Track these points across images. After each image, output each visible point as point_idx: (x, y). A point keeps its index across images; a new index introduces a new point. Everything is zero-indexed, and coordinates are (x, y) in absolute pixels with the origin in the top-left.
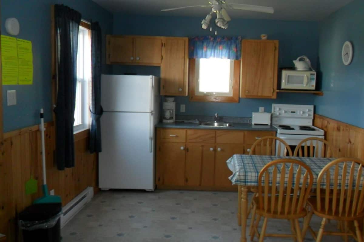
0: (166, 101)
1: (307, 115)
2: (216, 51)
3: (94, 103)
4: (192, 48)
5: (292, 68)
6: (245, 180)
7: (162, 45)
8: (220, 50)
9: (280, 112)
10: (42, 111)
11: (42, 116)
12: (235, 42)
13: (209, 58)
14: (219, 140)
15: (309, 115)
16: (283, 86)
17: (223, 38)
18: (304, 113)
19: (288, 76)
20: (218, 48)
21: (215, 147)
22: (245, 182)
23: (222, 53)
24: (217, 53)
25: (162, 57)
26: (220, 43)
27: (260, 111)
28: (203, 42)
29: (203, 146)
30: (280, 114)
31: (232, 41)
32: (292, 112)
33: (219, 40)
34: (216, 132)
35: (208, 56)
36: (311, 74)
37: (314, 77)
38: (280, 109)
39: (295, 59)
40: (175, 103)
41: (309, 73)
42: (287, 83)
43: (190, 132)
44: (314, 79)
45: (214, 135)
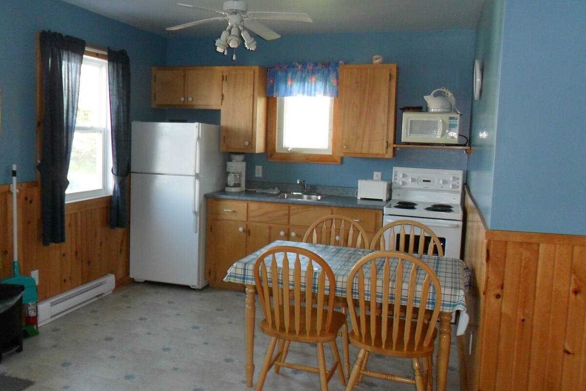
0: (230, 160)
1: (451, 186)
2: (306, 84)
3: (115, 159)
4: (271, 81)
5: (421, 108)
6: (244, 275)
7: (223, 79)
8: (313, 83)
9: (404, 180)
10: (14, 168)
11: (14, 173)
12: (335, 70)
13: (296, 95)
14: (294, 220)
15: (454, 186)
16: (404, 139)
17: (316, 65)
18: (445, 182)
19: (411, 121)
20: (310, 80)
21: (289, 230)
22: (244, 278)
23: (315, 87)
24: (308, 86)
25: (223, 96)
26: (313, 72)
27: (375, 177)
28: (287, 72)
29: (270, 228)
30: (404, 183)
31: (330, 68)
32: (424, 181)
33: (310, 68)
34: (289, 207)
35: (295, 93)
36: (451, 118)
37: (456, 122)
38: (404, 176)
39: (428, 94)
40: (244, 163)
41: (446, 117)
42: (409, 134)
43: (253, 206)
44: (456, 125)
45: (287, 212)
